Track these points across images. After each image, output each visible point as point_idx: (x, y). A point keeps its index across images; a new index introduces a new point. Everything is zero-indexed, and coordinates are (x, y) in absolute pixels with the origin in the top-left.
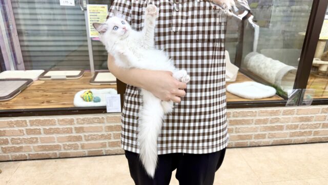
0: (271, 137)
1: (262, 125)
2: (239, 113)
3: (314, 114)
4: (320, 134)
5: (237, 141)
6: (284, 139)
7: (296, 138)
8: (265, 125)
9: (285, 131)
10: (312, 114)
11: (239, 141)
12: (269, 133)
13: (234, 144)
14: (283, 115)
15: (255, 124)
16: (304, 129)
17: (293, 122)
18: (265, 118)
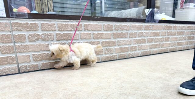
0: (139, 49)
1: (134, 39)
2: (118, 26)
3: (160, 30)
4: (164, 46)
5: (119, 54)
6: (147, 50)
7: (153, 50)
8: (136, 39)
9: (147, 44)
10: (159, 30)
11: (121, 54)
12: (138, 46)
13: (118, 56)
14: (145, 30)
15: (130, 37)
16: (156, 42)
17: (150, 37)
18: (135, 32)
